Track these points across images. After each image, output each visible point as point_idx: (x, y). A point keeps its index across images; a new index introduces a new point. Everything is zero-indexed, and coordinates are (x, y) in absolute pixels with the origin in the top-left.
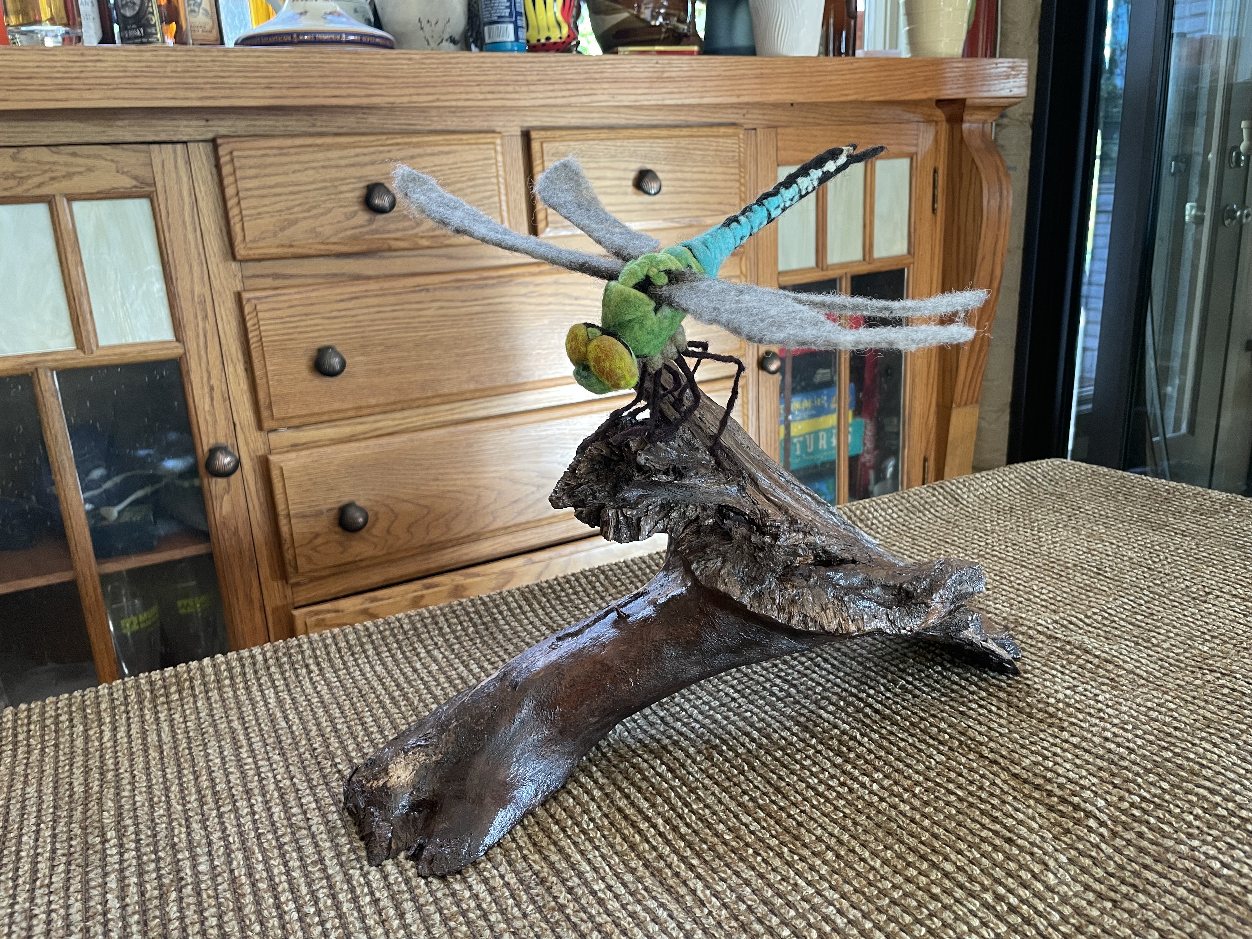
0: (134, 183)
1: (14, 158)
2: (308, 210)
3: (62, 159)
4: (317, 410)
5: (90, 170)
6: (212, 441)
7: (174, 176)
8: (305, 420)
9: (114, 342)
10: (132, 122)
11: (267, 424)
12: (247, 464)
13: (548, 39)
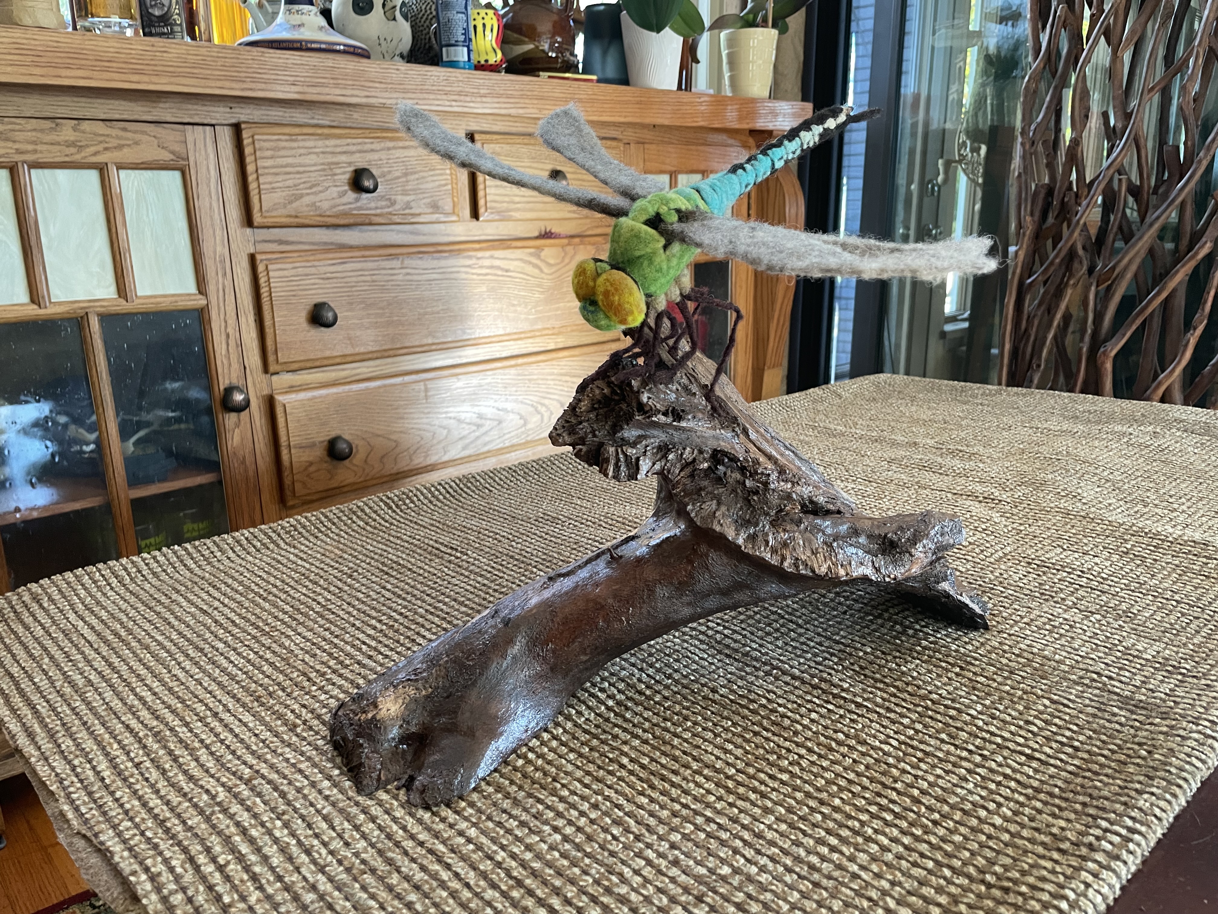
0: (172, 157)
1: (75, 129)
2: (310, 188)
3: (114, 132)
4: (312, 356)
5: (137, 143)
6: (227, 382)
7: (203, 152)
8: (302, 365)
9: (149, 293)
10: (172, 105)
11: (272, 368)
12: (254, 403)
13: (486, 61)
